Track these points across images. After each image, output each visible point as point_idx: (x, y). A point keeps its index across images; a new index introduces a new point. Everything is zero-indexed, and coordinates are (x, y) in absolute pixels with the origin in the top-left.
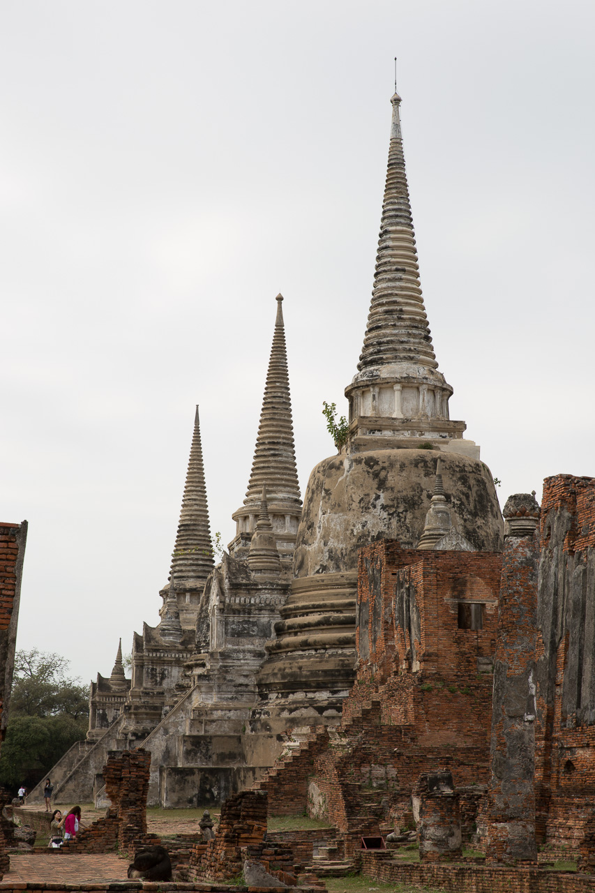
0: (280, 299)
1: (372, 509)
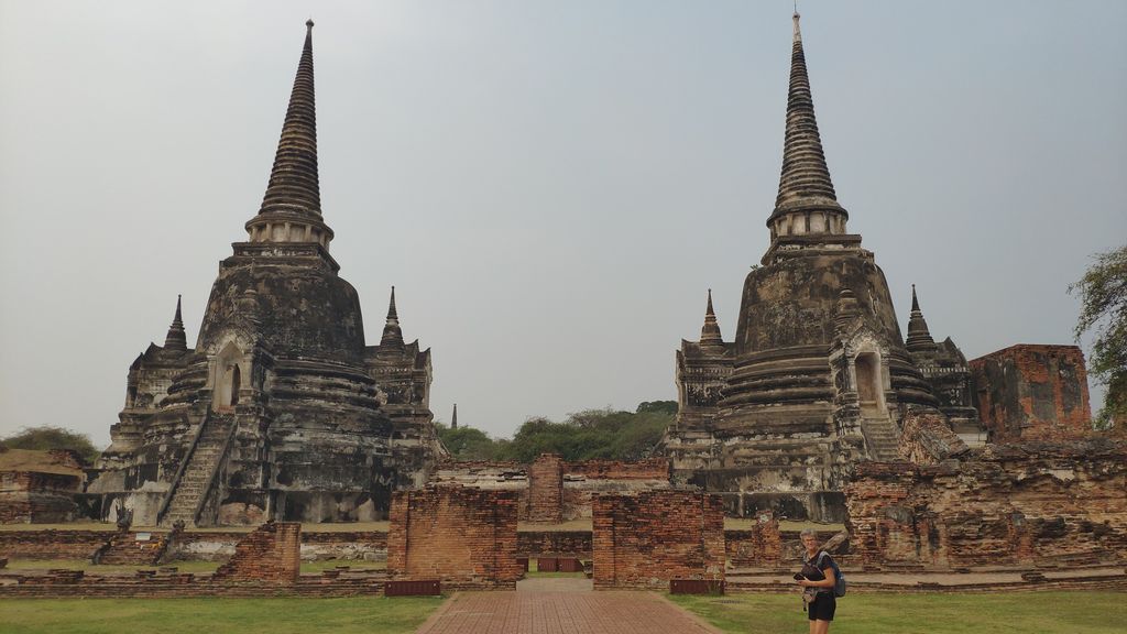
0: (310, 24)
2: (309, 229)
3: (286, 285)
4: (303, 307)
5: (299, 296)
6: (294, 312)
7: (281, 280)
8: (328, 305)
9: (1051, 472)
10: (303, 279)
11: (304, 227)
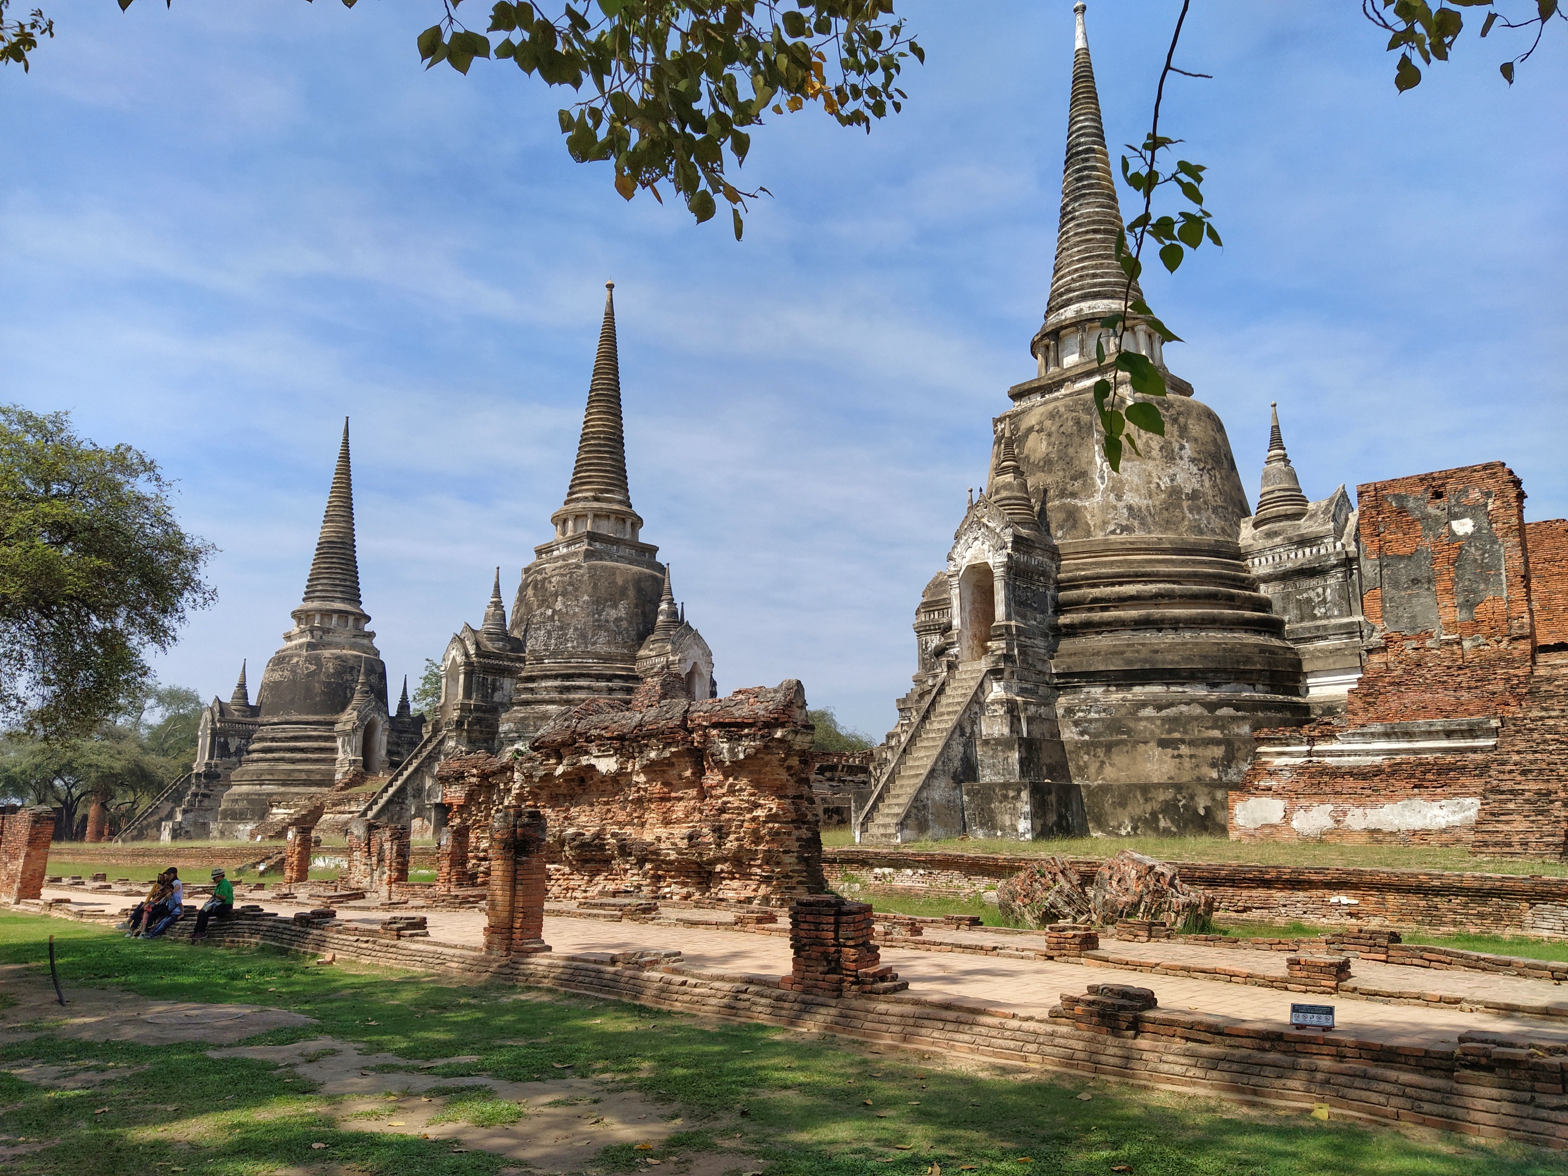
0: (610, 287)
1: (1178, 461)
2: (590, 515)
3: (547, 585)
4: (559, 606)
5: (556, 595)
6: (550, 612)
7: (544, 580)
8: (586, 598)
9: (593, 761)
10: (562, 575)
11: (586, 516)
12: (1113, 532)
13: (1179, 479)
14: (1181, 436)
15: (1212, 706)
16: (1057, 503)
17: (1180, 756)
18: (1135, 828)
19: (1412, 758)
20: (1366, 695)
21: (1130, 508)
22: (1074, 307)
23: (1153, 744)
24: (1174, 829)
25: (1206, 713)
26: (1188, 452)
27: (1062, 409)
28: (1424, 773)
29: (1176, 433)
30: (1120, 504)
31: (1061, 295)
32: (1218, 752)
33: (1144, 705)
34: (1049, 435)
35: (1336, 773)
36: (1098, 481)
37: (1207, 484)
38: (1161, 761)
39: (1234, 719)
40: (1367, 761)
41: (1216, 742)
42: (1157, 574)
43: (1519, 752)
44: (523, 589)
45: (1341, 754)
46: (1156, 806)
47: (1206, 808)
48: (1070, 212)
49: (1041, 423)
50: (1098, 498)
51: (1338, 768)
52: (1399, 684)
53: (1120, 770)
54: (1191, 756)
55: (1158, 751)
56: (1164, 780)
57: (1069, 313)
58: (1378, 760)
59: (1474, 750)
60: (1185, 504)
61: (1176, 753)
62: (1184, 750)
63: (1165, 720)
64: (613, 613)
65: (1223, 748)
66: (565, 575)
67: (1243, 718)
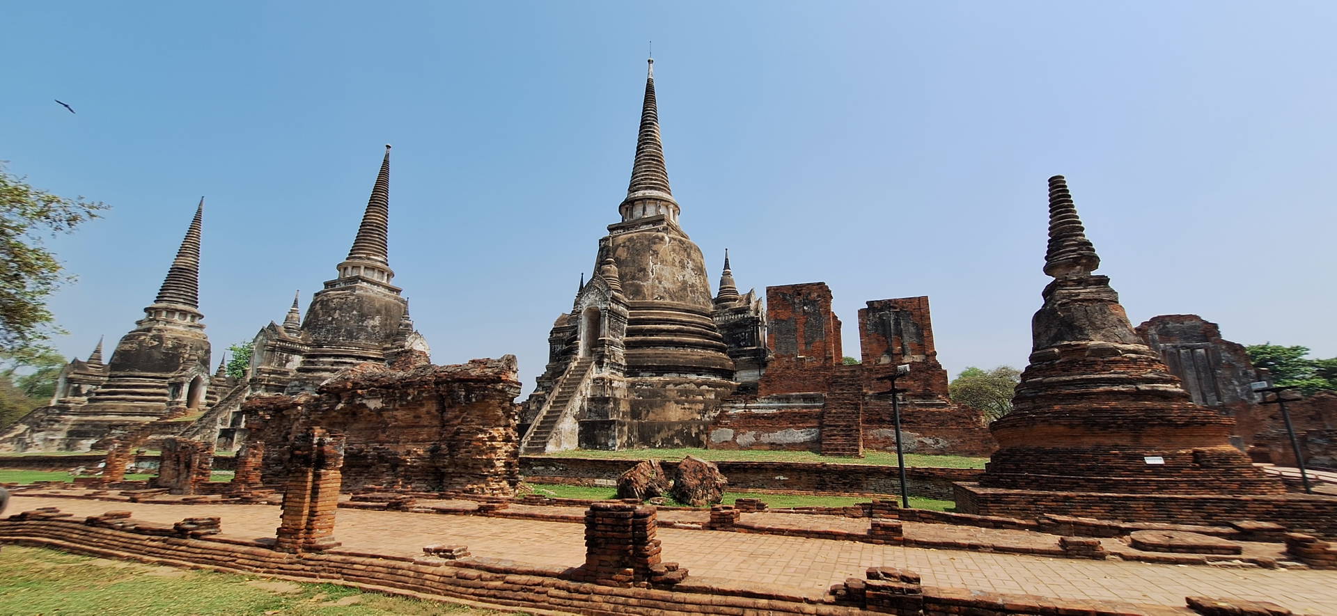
1: (686, 269)
2: (363, 268)
3: (330, 303)
4: (336, 316)
5: (335, 309)
6: (330, 319)
7: (328, 301)
8: (355, 312)
9: (364, 401)
10: (341, 298)
11: (359, 267)
12: (657, 299)
13: (686, 278)
14: (688, 258)
15: (699, 385)
16: (630, 282)
17: (685, 408)
18: (662, 444)
19: (789, 410)
20: (767, 381)
21: (665, 288)
22: (642, 192)
23: (672, 402)
24: (681, 444)
25: (696, 388)
26: (691, 265)
27: (635, 238)
28: (795, 417)
29: (686, 256)
30: (660, 286)
31: (635, 185)
32: (701, 407)
33: (669, 383)
34: (628, 249)
35: (757, 416)
36: (651, 274)
37: (698, 281)
38: (676, 411)
39: (708, 391)
40: (770, 411)
41: (701, 402)
42: (676, 321)
43: (835, 408)
44: (313, 305)
45: (758, 408)
46: (673, 433)
47: (695, 433)
48: (641, 149)
49: (624, 243)
50: (650, 281)
51: (757, 414)
52: (781, 377)
53: (657, 415)
54: (689, 409)
55: (675, 405)
56: (677, 420)
57: (640, 194)
58: (775, 411)
59: (815, 407)
60: (689, 289)
61: (683, 407)
62: (687, 405)
63: (678, 391)
64: (371, 323)
65: (703, 404)
66: (343, 299)
67: (712, 391)
